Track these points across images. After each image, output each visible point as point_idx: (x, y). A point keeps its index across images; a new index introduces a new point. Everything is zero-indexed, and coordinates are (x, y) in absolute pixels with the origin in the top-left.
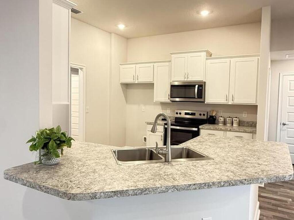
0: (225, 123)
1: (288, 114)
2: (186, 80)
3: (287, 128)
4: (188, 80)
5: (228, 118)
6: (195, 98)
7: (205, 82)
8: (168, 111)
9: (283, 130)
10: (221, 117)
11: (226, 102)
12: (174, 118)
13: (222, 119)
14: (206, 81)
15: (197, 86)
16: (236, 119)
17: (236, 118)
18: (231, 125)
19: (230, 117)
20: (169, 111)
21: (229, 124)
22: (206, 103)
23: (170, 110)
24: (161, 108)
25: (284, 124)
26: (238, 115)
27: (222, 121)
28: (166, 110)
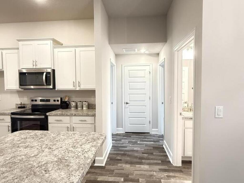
0: (76, 107)
1: (129, 96)
2: (34, 67)
3: (129, 106)
4: (37, 67)
5: (79, 103)
6: (44, 85)
7: (54, 71)
8: (25, 98)
9: (127, 108)
10: (73, 102)
11: (74, 88)
12: (31, 105)
13: (73, 104)
14: (55, 69)
15: (45, 74)
16: (85, 103)
17: (85, 102)
18: (82, 108)
19: (80, 102)
20: (27, 98)
21: (79, 108)
22: (56, 90)
23: (27, 97)
24: (18, 96)
25: (127, 103)
26: (88, 99)
27: (74, 106)
28: (24, 97)
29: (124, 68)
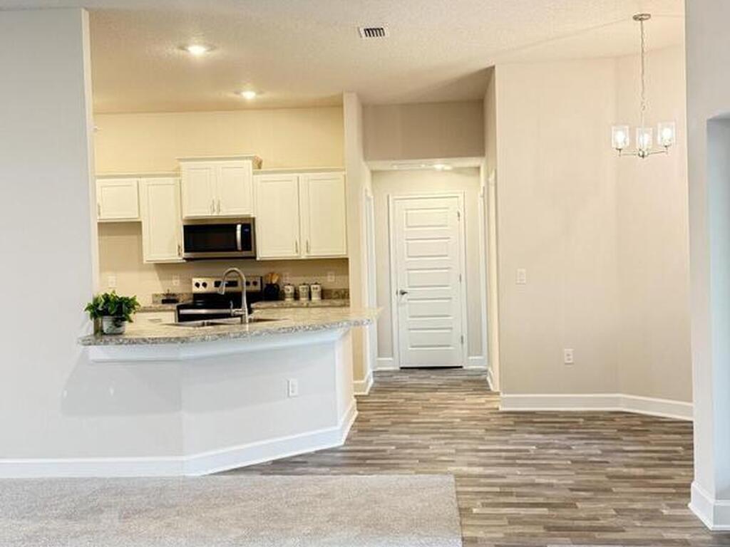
0: (296, 296)
1: (409, 274)
2: (215, 214)
3: (409, 300)
4: (220, 214)
5: (300, 287)
6: (237, 250)
7: (254, 219)
8: (174, 281)
9: (402, 304)
10: (289, 284)
11: (296, 255)
12: (192, 296)
13: (289, 290)
14: (256, 216)
15: (239, 227)
16: (315, 286)
17: (316, 284)
18: (307, 298)
19: (304, 284)
20: (178, 281)
21: (303, 297)
22: (258, 259)
23: (180, 279)
24: (158, 278)
25: (403, 293)
26: (320, 279)
27: (291, 294)
28: (172, 279)
29: (394, 203)
